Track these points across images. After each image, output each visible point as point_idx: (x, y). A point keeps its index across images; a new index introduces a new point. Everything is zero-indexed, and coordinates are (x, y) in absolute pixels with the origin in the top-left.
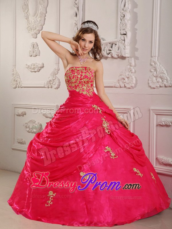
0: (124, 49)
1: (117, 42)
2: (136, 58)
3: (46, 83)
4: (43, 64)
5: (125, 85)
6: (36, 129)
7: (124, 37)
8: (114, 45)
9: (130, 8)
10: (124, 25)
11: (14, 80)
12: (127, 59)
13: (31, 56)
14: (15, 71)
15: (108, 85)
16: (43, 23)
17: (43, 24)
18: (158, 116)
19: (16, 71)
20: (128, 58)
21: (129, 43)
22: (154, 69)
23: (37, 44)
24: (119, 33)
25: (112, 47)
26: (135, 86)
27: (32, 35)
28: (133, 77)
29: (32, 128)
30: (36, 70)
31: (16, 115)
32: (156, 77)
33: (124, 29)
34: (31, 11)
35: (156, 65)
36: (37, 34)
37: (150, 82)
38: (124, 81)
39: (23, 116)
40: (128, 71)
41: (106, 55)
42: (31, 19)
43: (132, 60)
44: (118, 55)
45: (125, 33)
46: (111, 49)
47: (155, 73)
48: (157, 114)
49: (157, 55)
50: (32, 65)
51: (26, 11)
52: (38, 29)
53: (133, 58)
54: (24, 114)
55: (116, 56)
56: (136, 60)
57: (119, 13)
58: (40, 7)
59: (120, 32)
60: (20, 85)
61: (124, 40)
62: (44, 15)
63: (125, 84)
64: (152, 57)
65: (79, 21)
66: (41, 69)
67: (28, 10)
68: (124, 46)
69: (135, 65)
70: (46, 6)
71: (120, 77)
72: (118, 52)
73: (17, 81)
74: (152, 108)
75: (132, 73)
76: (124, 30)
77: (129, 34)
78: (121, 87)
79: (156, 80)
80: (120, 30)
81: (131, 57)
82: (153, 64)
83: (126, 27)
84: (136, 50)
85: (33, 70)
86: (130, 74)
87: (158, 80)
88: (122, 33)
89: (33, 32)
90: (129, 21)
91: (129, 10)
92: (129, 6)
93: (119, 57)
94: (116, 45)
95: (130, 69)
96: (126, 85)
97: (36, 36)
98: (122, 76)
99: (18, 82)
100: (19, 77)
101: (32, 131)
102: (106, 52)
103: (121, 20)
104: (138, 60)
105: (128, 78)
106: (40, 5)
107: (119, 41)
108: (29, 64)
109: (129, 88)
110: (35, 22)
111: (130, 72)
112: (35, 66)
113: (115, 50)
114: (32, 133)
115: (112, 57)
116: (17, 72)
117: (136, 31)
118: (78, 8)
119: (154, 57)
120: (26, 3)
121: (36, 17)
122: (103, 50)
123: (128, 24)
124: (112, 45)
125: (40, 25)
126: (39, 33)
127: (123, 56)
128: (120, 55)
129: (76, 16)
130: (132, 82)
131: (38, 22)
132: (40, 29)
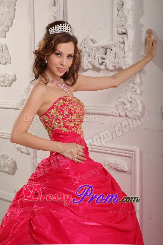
0: (123, 57)
1: (113, 46)
2: (143, 72)
3: (19, 103)
4: (16, 76)
5: (126, 113)
6: (8, 168)
7: (123, 38)
8: (108, 51)
10: (123, 18)
16: (12, 16)
17: (13, 18)
21: (131, 47)
23: (7, 46)
24: (116, 32)
25: (106, 54)
26: (142, 116)
28: (139, 101)
29: (4, 166)
30: (6, 84)
33: (123, 25)
36: (6, 32)
38: (125, 107)
40: (131, 92)
41: (98, 66)
44: (114, 66)
45: (124, 31)
46: (104, 56)
52: (6, 24)
55: (111, 68)
56: (142, 76)
59: (117, 30)
61: (124, 43)
62: (13, 4)
63: (126, 111)
65: (59, 12)
66: (13, 83)
68: (123, 53)
69: (141, 83)
71: (119, 100)
72: (114, 61)
75: (136, 94)
76: (123, 27)
77: (131, 33)
78: (120, 116)
80: (117, 27)
83: (126, 22)
85: (2, 84)
86: (133, 96)
88: (120, 32)
89: (0, 29)
90: (131, 13)
93: (116, 70)
94: (112, 50)
95: (133, 88)
96: (127, 114)
97: (4, 35)
98: (122, 99)
101: (4, 170)
102: (98, 61)
103: (118, 10)
105: (130, 102)
107: (116, 44)
109: (133, 119)
111: (134, 93)
112: (5, 78)
113: (110, 58)
114: (5, 172)
115: (107, 69)
117: (142, 28)
121: (3, 7)
122: (94, 58)
123: (128, 16)
124: (106, 49)
125: (9, 18)
126: (8, 30)
127: (122, 68)
128: (117, 66)
129: (55, 5)
130: (136, 110)
131: (6, 15)
132: (10, 24)
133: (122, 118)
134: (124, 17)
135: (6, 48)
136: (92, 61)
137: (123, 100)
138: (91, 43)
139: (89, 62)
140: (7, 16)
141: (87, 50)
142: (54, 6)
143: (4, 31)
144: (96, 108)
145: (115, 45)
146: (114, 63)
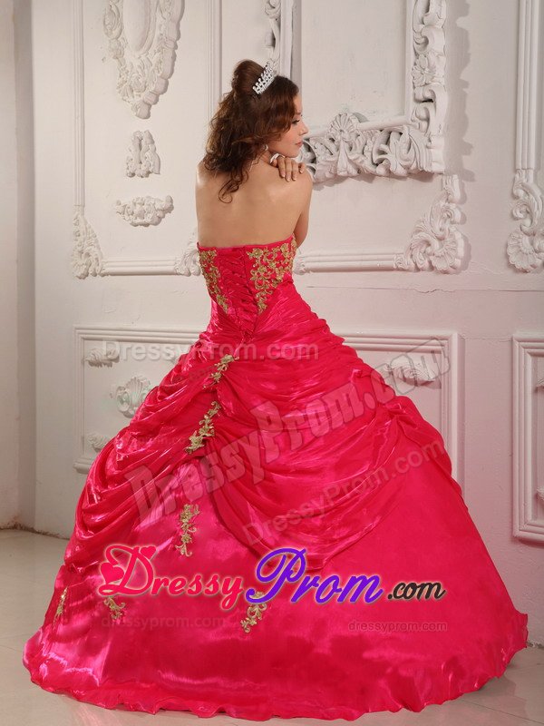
0: (427, 147)
1: (405, 127)
2: (467, 176)
3: (180, 259)
4: (172, 201)
5: (430, 262)
7: (426, 109)
8: (394, 136)
9: (444, 16)
10: (427, 69)
11: (81, 252)
12: (437, 180)
13: (133, 175)
14: (82, 224)
15: (378, 264)
16: (168, 70)
17: (168, 74)
18: (539, 359)
19: (86, 223)
20: (440, 177)
21: (442, 126)
22: (524, 208)
23: (151, 137)
24: (412, 98)
25: (387, 142)
26: (465, 266)
27: (136, 108)
28: (458, 236)
30: (147, 220)
31: (87, 363)
32: (532, 234)
33: (426, 84)
34: (131, 32)
35: (531, 196)
36: (150, 106)
37: (510, 251)
38: (429, 250)
39: (110, 365)
40: (442, 217)
41: (371, 168)
42: (132, 57)
43: (452, 184)
44: (407, 168)
45: (428, 95)
46: (384, 147)
47: (528, 222)
48: (534, 355)
49: (533, 165)
50: (135, 204)
51: (115, 33)
52: (153, 88)
53: (455, 176)
54: (111, 361)
55: (400, 171)
56: (467, 184)
57: (410, 34)
58: (159, 20)
59: (414, 94)
60: (98, 269)
61: (428, 120)
62: (172, 45)
63: (431, 258)
64: (516, 171)
65: (284, 60)
66: (164, 217)
67: (121, 30)
68: (426, 138)
69: (464, 200)
70: (176, 13)
71: (416, 237)
72: (406, 156)
73: (88, 255)
74: (518, 334)
75: (452, 223)
76: (426, 87)
77: (443, 100)
78: (418, 269)
79: (532, 244)
80: (414, 87)
81: (448, 173)
82: (521, 193)
83: (433, 77)
84: (467, 149)
85: (139, 220)
86: (447, 226)
87: (537, 245)
88: (421, 98)
89: (137, 100)
90: (443, 59)
91: (441, 22)
92: (440, 10)
93: (410, 174)
94: (401, 134)
95: (447, 209)
96: (434, 264)
97: (145, 112)
99: (93, 258)
100: (97, 241)
102: (369, 159)
103: (417, 54)
104: (473, 180)
105: (441, 239)
106: (158, 14)
107: (410, 122)
108: (127, 200)
109: (446, 272)
110: (142, 67)
111: (448, 221)
112: (145, 207)
113: (398, 151)
115: (390, 174)
116: (90, 227)
117: (464, 90)
118: (278, 21)
119: (524, 172)
120: (114, 9)
121: (147, 52)
122: (360, 151)
123: (438, 66)
124: (388, 134)
125: (159, 75)
126: (156, 101)
127: (423, 171)
128: (414, 166)
129: (273, 44)
130: (453, 253)
131: (152, 68)
132: (161, 88)
133: (421, 273)
134: (428, 67)
135: (148, 141)
136: (357, 158)
137: (424, 235)
138: (355, 121)
139: (350, 161)
140: (156, 71)
141: (346, 135)
142: (272, 48)
143: (146, 103)
144: (364, 257)
145: (407, 124)
146: (406, 160)
